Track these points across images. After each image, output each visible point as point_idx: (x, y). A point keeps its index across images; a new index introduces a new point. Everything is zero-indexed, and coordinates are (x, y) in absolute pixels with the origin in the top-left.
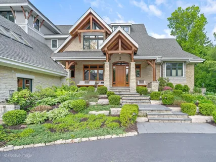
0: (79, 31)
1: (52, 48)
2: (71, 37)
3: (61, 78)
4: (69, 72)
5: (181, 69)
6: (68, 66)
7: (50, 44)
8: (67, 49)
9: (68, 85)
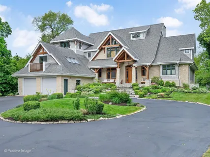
0: (104, 47)
1: (88, 58)
2: (99, 51)
3: (93, 78)
4: (97, 75)
5: (175, 69)
6: (96, 71)
7: (87, 56)
8: (97, 58)
9: (96, 82)
